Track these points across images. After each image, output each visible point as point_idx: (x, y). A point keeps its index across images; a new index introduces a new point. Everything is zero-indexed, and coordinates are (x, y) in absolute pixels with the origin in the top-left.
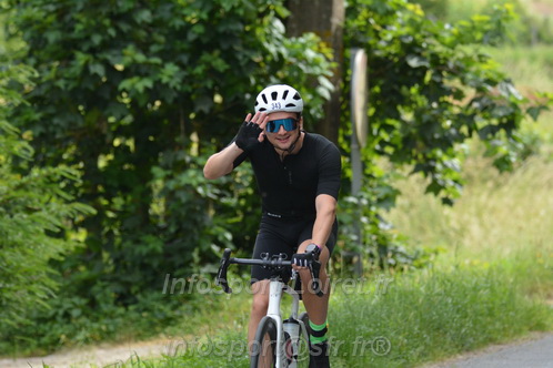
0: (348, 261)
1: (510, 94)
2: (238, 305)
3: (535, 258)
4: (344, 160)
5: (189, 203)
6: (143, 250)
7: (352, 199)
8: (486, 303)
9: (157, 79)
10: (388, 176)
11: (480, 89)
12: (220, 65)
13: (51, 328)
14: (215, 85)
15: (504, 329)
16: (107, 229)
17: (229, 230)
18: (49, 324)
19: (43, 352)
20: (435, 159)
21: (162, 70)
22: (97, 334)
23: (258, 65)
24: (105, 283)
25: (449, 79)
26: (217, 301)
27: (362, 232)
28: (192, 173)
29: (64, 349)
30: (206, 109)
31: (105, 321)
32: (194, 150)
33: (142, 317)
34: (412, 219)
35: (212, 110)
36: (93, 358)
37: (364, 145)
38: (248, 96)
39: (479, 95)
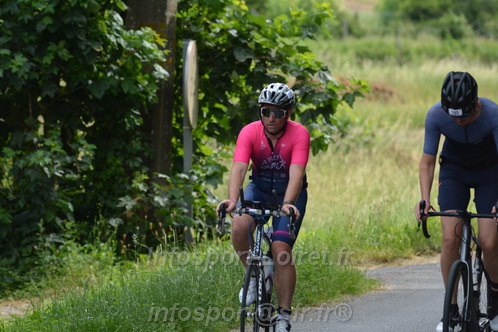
0: (180, 231)
1: (327, 81)
3: (346, 230)
4: (174, 140)
5: (37, 180)
7: (183, 176)
8: (304, 268)
9: (7, 68)
10: (215, 155)
11: (298, 78)
12: (65, 54)
14: (59, 73)
15: (319, 292)
17: (72, 202)
21: (13, 61)
23: (99, 54)
25: (271, 68)
26: (61, 266)
27: (192, 205)
28: (40, 153)
30: (51, 94)
32: (41, 131)
35: (56, 95)
37: (194, 127)
38: (90, 82)
39: (299, 82)
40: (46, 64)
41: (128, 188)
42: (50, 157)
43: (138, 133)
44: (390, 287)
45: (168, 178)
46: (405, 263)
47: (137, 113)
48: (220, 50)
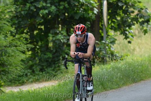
0: (103, 58)
1: (147, 12)
2: (73, 71)
4: (100, 31)
5: (59, 44)
6: (47, 57)
7: (103, 42)
8: (141, 69)
9: (49, 10)
10: (113, 35)
11: (139, 11)
13: (22, 78)
14: (65, 11)
15: (146, 76)
16: (36, 51)
18: (22, 77)
19: (20, 85)
20: (126, 30)
21: (51, 8)
22: (35, 80)
23: (77, 5)
24: (37, 66)
25: (130, 8)
27: (107, 51)
28: (60, 35)
29: (26, 84)
30: (62, 18)
31: (37, 76)
32: (60, 29)
33: (47, 75)
34: (120, 47)
35: (64, 18)
36: (34, 86)
37: (107, 27)
39: (139, 13)
40: (61, 9)
42: (63, 36)
43: (89, 29)
45: (99, 43)
47: (89, 23)
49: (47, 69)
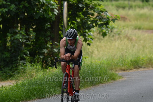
1: (107, 15)
3: (112, 60)
4: (60, 32)
5: (17, 43)
6: (4, 56)
8: (99, 72)
9: (9, 9)
11: (99, 13)
12: (27, 5)
14: (25, 11)
17: (28, 51)
20: (86, 32)
21: (11, 6)
23: (37, 5)
25: (90, 10)
26: (25, 70)
28: (18, 35)
30: (22, 17)
32: (19, 29)
33: (4, 75)
35: (24, 17)
37: (66, 28)
38: (34, 14)
39: (98, 15)
40: (21, 7)
41: (46, 47)
42: (22, 36)
43: (49, 30)
44: (126, 79)
45: (58, 44)
46: (130, 71)
47: (49, 23)
48: (74, 5)
49: (4, 69)
